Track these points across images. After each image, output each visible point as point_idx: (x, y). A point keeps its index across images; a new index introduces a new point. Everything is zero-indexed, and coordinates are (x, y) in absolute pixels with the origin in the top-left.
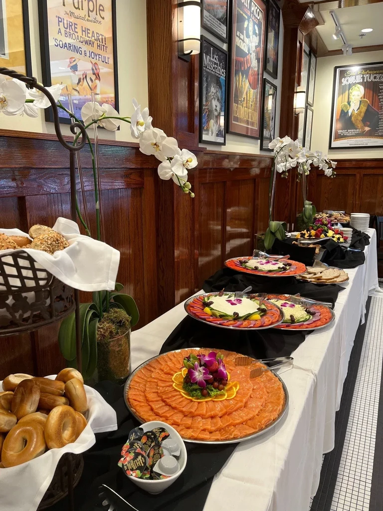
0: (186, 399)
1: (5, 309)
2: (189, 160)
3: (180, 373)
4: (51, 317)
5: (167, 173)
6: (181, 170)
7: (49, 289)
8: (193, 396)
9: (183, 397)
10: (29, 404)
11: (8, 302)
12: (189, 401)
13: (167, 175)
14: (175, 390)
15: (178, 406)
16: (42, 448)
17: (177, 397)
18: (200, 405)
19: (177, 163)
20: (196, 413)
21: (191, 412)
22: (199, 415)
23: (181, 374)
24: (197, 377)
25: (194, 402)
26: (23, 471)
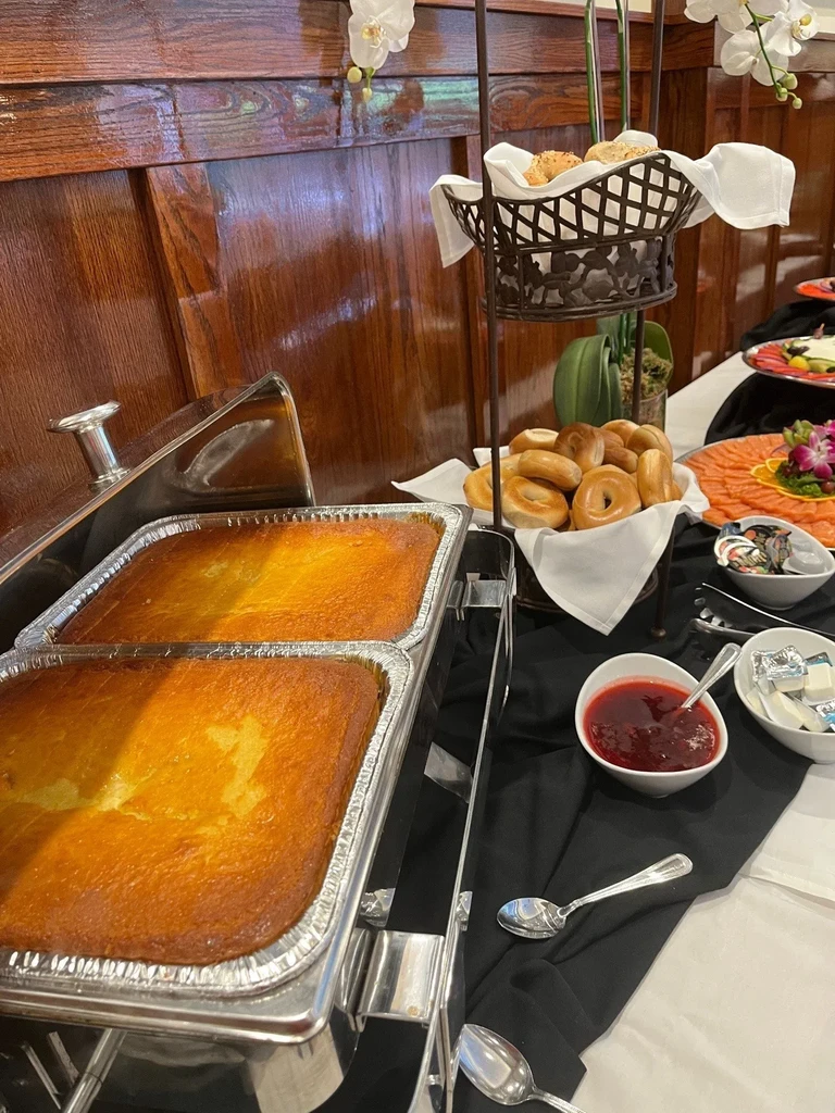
0: (791, 498)
1: (604, 271)
2: (804, 20)
3: (763, 466)
4: (662, 291)
5: (741, 60)
6: (787, 45)
7: (661, 238)
8: (804, 494)
9: (782, 496)
10: (593, 454)
11: (609, 258)
12: (797, 502)
13: (742, 65)
14: (765, 487)
15: (779, 508)
16: (639, 505)
17: (773, 496)
18: (822, 506)
19: (780, 30)
20: (818, 516)
21: (808, 515)
22: (825, 519)
23: (766, 468)
24: (814, 460)
25: (808, 502)
26: (619, 530)
